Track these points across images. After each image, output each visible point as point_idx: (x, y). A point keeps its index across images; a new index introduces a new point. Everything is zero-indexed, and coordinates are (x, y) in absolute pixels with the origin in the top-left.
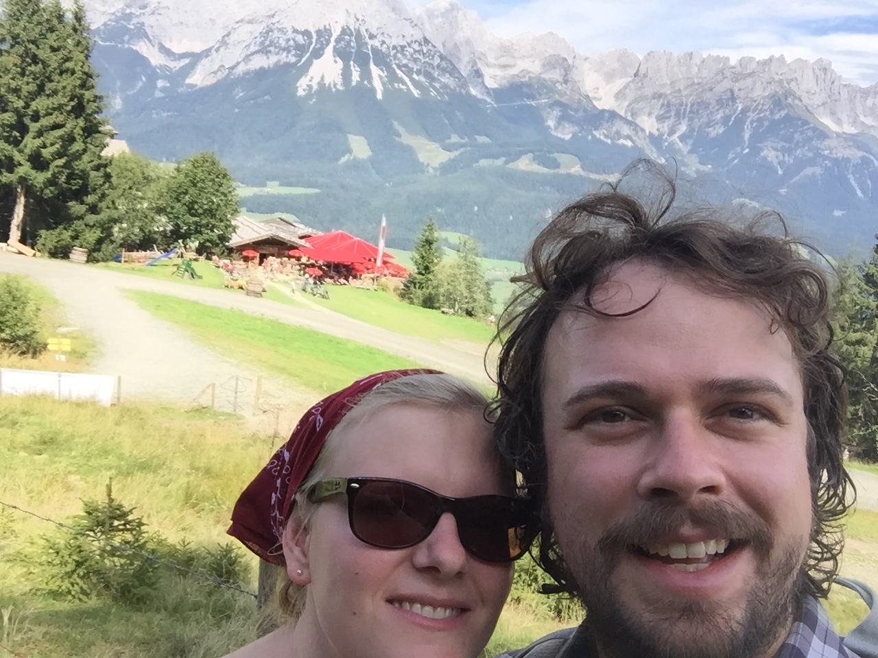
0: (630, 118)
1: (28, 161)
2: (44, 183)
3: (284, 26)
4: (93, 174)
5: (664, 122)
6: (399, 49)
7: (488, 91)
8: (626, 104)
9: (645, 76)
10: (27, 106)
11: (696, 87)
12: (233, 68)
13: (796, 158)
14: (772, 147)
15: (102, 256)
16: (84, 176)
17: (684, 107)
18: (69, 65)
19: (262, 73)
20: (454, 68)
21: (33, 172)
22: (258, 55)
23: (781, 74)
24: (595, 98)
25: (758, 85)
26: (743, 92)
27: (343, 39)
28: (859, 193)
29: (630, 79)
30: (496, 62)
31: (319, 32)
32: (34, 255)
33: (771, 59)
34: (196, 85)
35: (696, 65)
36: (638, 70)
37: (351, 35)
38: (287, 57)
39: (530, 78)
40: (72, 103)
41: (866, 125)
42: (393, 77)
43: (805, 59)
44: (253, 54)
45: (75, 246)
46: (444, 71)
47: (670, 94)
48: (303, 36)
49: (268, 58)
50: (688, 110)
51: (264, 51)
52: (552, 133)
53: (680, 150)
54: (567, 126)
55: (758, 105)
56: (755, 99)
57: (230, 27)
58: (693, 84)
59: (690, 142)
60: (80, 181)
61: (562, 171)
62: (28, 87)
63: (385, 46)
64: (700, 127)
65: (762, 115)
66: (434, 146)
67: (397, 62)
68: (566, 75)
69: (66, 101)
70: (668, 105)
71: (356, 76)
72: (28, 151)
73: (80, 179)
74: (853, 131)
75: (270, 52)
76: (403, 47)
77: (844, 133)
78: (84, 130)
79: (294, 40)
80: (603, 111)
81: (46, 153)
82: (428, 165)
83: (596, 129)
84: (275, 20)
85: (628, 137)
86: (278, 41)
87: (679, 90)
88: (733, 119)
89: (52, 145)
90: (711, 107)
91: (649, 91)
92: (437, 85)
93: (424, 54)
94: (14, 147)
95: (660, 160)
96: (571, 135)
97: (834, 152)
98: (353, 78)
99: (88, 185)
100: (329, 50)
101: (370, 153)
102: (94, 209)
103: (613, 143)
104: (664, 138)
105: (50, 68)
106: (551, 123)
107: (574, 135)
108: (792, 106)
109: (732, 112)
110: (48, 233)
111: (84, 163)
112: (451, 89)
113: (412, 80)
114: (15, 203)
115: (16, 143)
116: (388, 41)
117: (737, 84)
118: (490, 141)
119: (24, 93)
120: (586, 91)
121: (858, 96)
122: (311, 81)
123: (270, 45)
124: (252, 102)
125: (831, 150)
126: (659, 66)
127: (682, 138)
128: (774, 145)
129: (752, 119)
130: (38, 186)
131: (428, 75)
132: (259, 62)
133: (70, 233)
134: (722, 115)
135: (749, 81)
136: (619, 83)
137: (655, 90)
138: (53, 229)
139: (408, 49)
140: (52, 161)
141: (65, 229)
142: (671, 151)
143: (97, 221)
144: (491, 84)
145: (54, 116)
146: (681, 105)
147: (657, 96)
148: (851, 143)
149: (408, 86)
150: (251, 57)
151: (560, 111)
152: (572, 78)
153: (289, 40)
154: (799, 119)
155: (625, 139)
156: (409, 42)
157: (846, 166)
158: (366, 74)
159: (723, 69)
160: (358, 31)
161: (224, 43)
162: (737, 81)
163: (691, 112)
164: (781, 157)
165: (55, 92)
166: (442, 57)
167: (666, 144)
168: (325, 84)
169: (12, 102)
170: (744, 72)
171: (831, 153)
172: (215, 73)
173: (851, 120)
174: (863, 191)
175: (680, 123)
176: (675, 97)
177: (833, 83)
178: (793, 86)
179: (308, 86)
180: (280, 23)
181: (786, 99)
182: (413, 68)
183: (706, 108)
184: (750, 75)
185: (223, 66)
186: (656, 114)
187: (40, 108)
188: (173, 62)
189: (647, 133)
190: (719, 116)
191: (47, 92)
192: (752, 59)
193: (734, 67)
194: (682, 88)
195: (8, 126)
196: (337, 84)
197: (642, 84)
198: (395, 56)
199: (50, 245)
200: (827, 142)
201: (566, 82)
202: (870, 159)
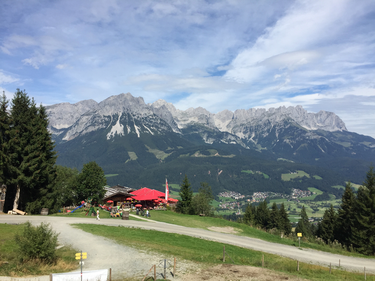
0: (233, 134)
1: (23, 173)
2: (30, 182)
3: (100, 115)
4: (50, 175)
5: (246, 134)
6: (144, 118)
7: (179, 130)
8: (231, 129)
9: (236, 118)
10: (23, 149)
11: (255, 120)
12: (81, 132)
13: (297, 141)
14: (287, 138)
15: (54, 210)
16: (46, 176)
17: (252, 128)
18: (40, 131)
19: (93, 133)
20: (166, 123)
21: (25, 177)
22: (91, 127)
23: (285, 112)
24: (219, 128)
25: (278, 117)
26: (272, 120)
27: (123, 117)
28: (323, 151)
29: (231, 120)
30: (181, 119)
31: (113, 116)
32: (25, 214)
33: (280, 108)
34: (67, 140)
35: (254, 113)
36: (233, 117)
37: (126, 116)
38: (102, 126)
39: (194, 123)
40: (42, 146)
41: (319, 126)
42: (143, 129)
43: (292, 106)
44: (88, 126)
45: (43, 208)
46: (162, 124)
47: (246, 124)
48: (108, 118)
49: (95, 127)
50: (254, 129)
51: (93, 125)
52: (206, 142)
53: (254, 143)
54: (211, 139)
55: (279, 124)
56: (277, 122)
57: (79, 117)
58: (254, 119)
59: (257, 140)
60: (45, 179)
61: (212, 156)
62: (23, 142)
63: (139, 118)
64: (259, 134)
65: (281, 127)
66: (161, 152)
67: (144, 123)
68: (208, 121)
69: (39, 146)
70: (247, 128)
71: (129, 130)
72: (23, 168)
73: (45, 178)
74: (315, 129)
75: (95, 125)
76: (146, 118)
77: (312, 130)
78: (46, 157)
79: (104, 120)
80: (223, 132)
81: (31, 168)
82: (160, 159)
83: (222, 139)
84: (97, 113)
85: (234, 141)
86: (98, 121)
87: (249, 122)
88: (271, 130)
89: (34, 165)
90: (262, 127)
91: (239, 124)
92: (160, 130)
93: (154, 119)
94: (17, 167)
95: (247, 147)
96: (213, 142)
97: (310, 137)
98: (128, 131)
99: (48, 180)
100: (118, 122)
101: (137, 158)
102: (50, 191)
103: (229, 143)
104: (247, 139)
105: (32, 133)
106: (205, 139)
107: (214, 142)
108: (291, 123)
109: (270, 127)
110: (31, 203)
111: (47, 171)
112: (165, 131)
113: (151, 129)
114: (16, 192)
115: (17, 166)
116: (140, 116)
117: (270, 118)
118: (183, 148)
119: (21, 144)
120: (216, 126)
121: (314, 116)
122: (112, 134)
123: (95, 122)
124: (89, 144)
125: (309, 137)
126: (240, 114)
127: (254, 139)
128: (288, 137)
129: (278, 129)
130: (27, 183)
131: (156, 127)
132: (91, 129)
133: (41, 202)
134: (267, 129)
135: (274, 116)
136: (227, 122)
137: (241, 123)
138: (33, 201)
139: (148, 118)
140: (34, 172)
141: (38, 201)
142: (251, 143)
143: (52, 196)
144: (180, 127)
145: (34, 153)
146: (251, 127)
147: (242, 125)
148: (316, 134)
149: (149, 132)
150: (88, 128)
151: (207, 134)
152: (210, 122)
153: (102, 120)
154: (295, 127)
155: (233, 142)
156: (148, 116)
157: (316, 142)
158: (133, 129)
159: (264, 113)
160: (128, 114)
161: (77, 123)
162: (270, 116)
163: (255, 129)
164: (291, 141)
165: (34, 143)
166: (161, 120)
167: (248, 141)
168: (118, 134)
169: (17, 148)
170: (272, 113)
171: (309, 138)
172: (74, 135)
173: (314, 125)
174: (324, 150)
175: (252, 134)
176: (248, 125)
177: (304, 113)
178: (290, 116)
179: (111, 135)
180: (99, 114)
181: (289, 121)
182: (150, 125)
183: (260, 127)
184: (273, 114)
185: (77, 132)
186: (242, 131)
187: (28, 150)
188: (57, 133)
189: (241, 138)
190: (266, 129)
191: (31, 143)
192: (273, 108)
193: (267, 112)
194: (250, 121)
195: (14, 159)
196: (122, 134)
197: (236, 121)
198: (143, 121)
199: (32, 209)
200: (307, 134)
201: (208, 124)
202: (324, 138)
